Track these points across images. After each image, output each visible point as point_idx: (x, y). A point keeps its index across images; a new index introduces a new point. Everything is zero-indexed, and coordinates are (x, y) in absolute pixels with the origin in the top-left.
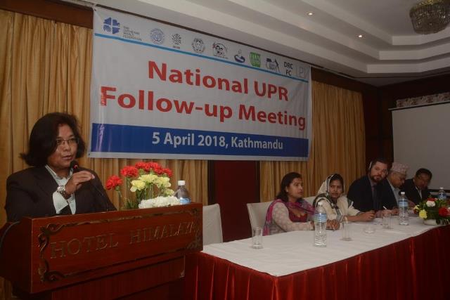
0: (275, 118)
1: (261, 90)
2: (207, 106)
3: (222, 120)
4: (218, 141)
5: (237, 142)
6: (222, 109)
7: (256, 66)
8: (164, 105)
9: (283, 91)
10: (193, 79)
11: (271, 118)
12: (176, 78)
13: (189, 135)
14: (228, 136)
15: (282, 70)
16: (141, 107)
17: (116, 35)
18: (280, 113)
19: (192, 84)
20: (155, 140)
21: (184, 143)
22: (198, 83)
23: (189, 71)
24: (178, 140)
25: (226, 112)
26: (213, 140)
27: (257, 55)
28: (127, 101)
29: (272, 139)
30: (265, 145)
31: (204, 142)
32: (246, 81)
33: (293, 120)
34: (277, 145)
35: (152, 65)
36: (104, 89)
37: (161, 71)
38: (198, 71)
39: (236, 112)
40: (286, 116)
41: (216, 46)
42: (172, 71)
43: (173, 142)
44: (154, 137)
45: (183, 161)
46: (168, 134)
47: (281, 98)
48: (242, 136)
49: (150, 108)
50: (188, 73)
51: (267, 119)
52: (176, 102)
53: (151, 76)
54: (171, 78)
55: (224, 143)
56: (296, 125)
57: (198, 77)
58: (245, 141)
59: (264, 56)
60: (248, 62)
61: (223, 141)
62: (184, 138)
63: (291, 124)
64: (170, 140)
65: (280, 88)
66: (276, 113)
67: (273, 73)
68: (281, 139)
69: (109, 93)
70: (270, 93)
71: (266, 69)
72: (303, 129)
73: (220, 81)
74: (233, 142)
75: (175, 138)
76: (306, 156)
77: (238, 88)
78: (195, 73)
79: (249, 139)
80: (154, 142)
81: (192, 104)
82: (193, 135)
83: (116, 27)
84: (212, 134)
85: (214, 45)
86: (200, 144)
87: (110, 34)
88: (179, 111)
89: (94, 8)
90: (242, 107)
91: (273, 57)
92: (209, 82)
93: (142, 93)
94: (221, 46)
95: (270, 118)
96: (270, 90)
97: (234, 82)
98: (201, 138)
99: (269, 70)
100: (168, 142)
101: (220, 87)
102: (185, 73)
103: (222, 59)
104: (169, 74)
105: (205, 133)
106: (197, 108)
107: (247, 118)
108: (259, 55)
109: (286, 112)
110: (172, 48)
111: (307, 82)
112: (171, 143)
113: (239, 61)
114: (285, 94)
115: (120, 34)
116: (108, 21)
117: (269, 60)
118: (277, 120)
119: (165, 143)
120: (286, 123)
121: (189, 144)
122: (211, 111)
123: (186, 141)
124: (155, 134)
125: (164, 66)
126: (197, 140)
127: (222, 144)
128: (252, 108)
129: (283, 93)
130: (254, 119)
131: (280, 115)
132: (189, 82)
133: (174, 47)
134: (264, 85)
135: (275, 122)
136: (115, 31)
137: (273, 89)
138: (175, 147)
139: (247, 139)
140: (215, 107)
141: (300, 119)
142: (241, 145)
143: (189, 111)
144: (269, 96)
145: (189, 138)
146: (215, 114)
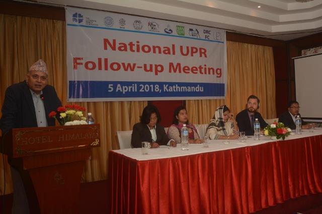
0: (197, 70)
1: (185, 51)
2: (145, 66)
3: (156, 74)
4: (154, 88)
5: (168, 88)
6: (156, 66)
7: (182, 35)
8: (115, 67)
9: (203, 51)
10: (135, 48)
11: (194, 70)
12: (123, 48)
13: (133, 85)
14: (161, 85)
15: (202, 36)
16: (100, 68)
17: (81, 24)
18: (200, 66)
19: (134, 51)
20: (110, 89)
21: (130, 90)
22: (138, 51)
23: (132, 42)
24: (125, 89)
25: (159, 69)
26: (150, 88)
27: (182, 27)
28: (90, 66)
29: (195, 85)
30: (189, 89)
31: (144, 89)
32: (173, 46)
33: (211, 71)
34: (199, 89)
35: (106, 41)
36: (75, 59)
37: (112, 44)
38: (138, 42)
39: (167, 68)
40: (205, 69)
41: (150, 24)
42: (120, 44)
43: (122, 89)
44: (109, 87)
45: (131, 102)
46: (119, 85)
47: (201, 56)
48: (171, 84)
49: (106, 69)
50: (131, 44)
51: (190, 71)
52: (123, 64)
53: (106, 48)
54: (120, 49)
55: (158, 89)
56: (214, 74)
57: (138, 46)
58: (174, 87)
59: (187, 27)
60: (175, 33)
61: (158, 88)
62: (130, 87)
63: (209, 73)
64: (120, 89)
65: (201, 49)
66: (198, 67)
67: (195, 39)
68: (201, 85)
69: (78, 61)
70: (192, 53)
71: (189, 36)
72: (220, 77)
73: (154, 48)
74: (165, 88)
75: (124, 87)
76: (223, 95)
77: (167, 51)
78: (136, 44)
79: (177, 85)
80: (109, 91)
81: (134, 65)
82: (136, 85)
83: (81, 18)
84: (150, 83)
85: (149, 23)
86: (141, 90)
87: (77, 23)
88: (126, 70)
89: (65, 7)
90: (171, 65)
91: (194, 27)
92: (146, 49)
93: (100, 60)
94: (154, 24)
95: (192, 70)
96: (192, 51)
97: (164, 48)
98: (142, 87)
99: (191, 37)
100: (119, 90)
101: (154, 52)
102: (129, 44)
103: (155, 32)
104: (117, 46)
105: (144, 83)
106: (138, 67)
107: (175, 71)
108: (183, 27)
109: (205, 65)
110: (119, 28)
111: (223, 43)
112: (121, 91)
113: (169, 32)
114: (204, 53)
115: (84, 23)
116: (75, 15)
117: (191, 30)
118: (198, 72)
119: (117, 91)
120: (206, 73)
121: (133, 91)
122: (148, 68)
123: (131, 89)
124: (110, 85)
125: (114, 41)
126: (139, 88)
127: (157, 90)
128: (179, 65)
129: (203, 52)
130: (180, 72)
131: (201, 68)
132: (132, 50)
133: (121, 28)
134: (188, 48)
135: (196, 73)
136: (80, 21)
137: (194, 50)
138: (124, 93)
139: (175, 86)
140: (151, 66)
141: (217, 70)
142: (171, 90)
143: (132, 70)
144: (192, 55)
145: (133, 87)
146: (151, 70)
